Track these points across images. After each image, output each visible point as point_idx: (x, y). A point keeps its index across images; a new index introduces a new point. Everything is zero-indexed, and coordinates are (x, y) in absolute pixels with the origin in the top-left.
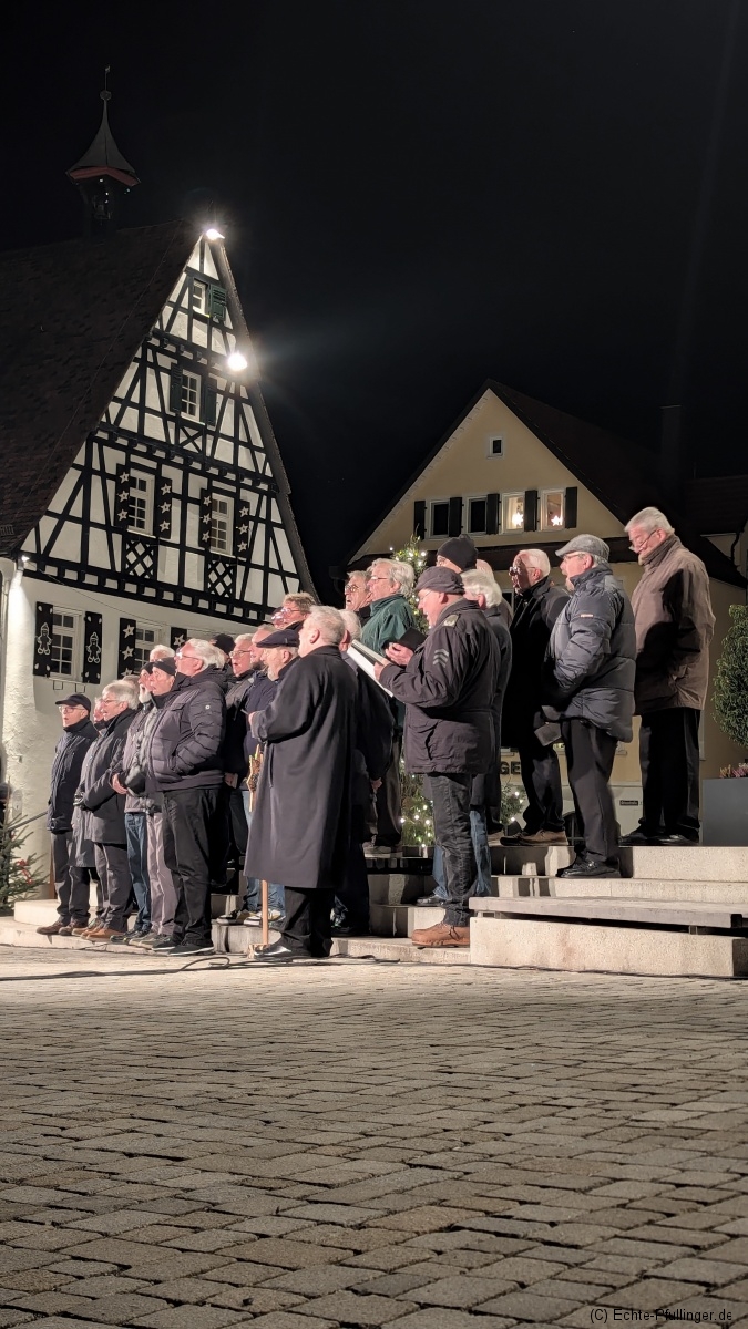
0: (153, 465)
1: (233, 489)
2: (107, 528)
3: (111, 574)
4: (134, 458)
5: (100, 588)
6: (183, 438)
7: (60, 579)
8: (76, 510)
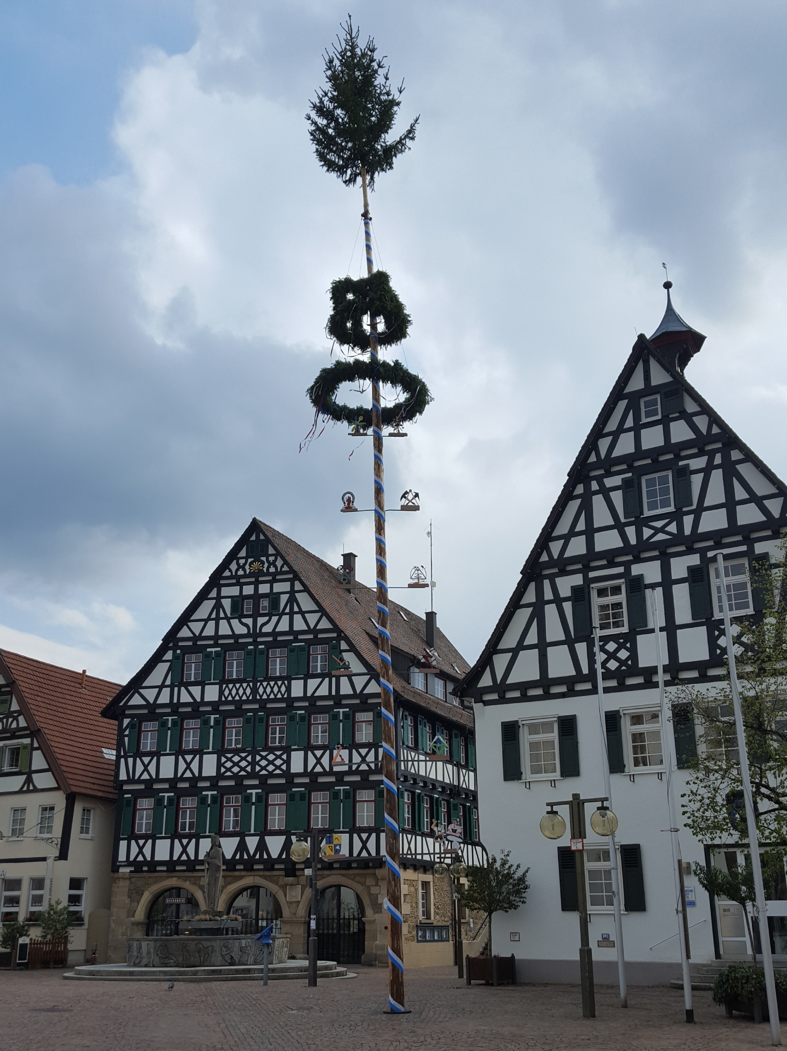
0: (621, 570)
1: (744, 548)
2: (570, 642)
3: (579, 677)
4: (592, 575)
5: (571, 693)
6: (647, 532)
7: (524, 698)
8: (532, 638)
